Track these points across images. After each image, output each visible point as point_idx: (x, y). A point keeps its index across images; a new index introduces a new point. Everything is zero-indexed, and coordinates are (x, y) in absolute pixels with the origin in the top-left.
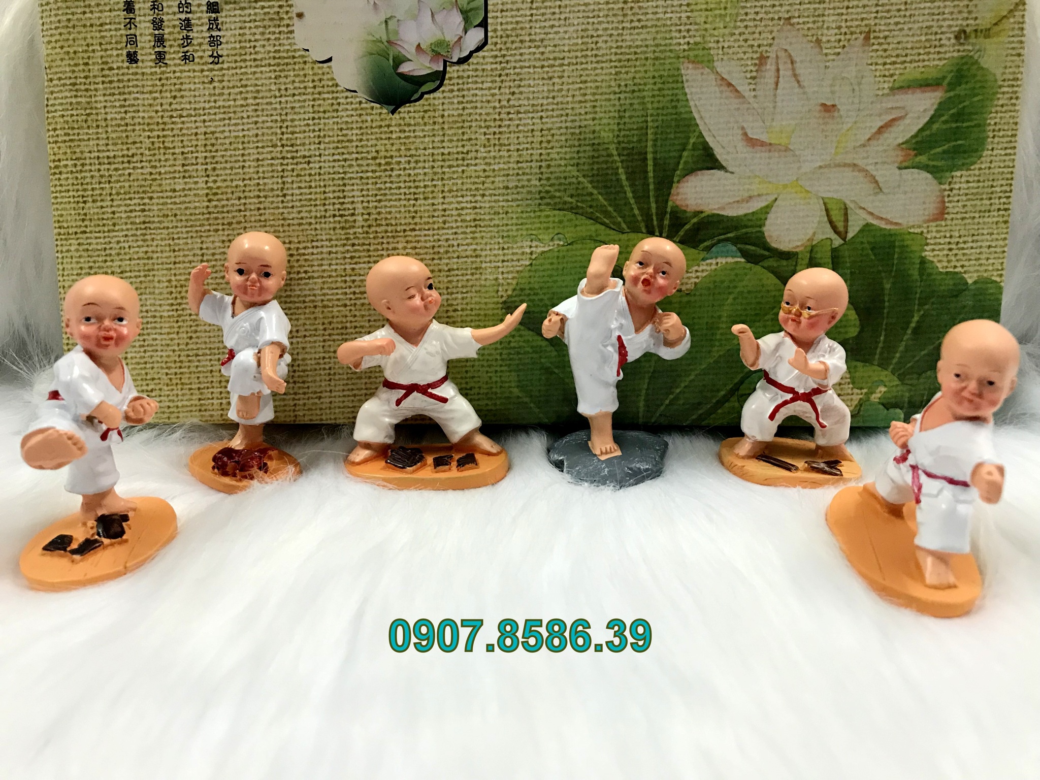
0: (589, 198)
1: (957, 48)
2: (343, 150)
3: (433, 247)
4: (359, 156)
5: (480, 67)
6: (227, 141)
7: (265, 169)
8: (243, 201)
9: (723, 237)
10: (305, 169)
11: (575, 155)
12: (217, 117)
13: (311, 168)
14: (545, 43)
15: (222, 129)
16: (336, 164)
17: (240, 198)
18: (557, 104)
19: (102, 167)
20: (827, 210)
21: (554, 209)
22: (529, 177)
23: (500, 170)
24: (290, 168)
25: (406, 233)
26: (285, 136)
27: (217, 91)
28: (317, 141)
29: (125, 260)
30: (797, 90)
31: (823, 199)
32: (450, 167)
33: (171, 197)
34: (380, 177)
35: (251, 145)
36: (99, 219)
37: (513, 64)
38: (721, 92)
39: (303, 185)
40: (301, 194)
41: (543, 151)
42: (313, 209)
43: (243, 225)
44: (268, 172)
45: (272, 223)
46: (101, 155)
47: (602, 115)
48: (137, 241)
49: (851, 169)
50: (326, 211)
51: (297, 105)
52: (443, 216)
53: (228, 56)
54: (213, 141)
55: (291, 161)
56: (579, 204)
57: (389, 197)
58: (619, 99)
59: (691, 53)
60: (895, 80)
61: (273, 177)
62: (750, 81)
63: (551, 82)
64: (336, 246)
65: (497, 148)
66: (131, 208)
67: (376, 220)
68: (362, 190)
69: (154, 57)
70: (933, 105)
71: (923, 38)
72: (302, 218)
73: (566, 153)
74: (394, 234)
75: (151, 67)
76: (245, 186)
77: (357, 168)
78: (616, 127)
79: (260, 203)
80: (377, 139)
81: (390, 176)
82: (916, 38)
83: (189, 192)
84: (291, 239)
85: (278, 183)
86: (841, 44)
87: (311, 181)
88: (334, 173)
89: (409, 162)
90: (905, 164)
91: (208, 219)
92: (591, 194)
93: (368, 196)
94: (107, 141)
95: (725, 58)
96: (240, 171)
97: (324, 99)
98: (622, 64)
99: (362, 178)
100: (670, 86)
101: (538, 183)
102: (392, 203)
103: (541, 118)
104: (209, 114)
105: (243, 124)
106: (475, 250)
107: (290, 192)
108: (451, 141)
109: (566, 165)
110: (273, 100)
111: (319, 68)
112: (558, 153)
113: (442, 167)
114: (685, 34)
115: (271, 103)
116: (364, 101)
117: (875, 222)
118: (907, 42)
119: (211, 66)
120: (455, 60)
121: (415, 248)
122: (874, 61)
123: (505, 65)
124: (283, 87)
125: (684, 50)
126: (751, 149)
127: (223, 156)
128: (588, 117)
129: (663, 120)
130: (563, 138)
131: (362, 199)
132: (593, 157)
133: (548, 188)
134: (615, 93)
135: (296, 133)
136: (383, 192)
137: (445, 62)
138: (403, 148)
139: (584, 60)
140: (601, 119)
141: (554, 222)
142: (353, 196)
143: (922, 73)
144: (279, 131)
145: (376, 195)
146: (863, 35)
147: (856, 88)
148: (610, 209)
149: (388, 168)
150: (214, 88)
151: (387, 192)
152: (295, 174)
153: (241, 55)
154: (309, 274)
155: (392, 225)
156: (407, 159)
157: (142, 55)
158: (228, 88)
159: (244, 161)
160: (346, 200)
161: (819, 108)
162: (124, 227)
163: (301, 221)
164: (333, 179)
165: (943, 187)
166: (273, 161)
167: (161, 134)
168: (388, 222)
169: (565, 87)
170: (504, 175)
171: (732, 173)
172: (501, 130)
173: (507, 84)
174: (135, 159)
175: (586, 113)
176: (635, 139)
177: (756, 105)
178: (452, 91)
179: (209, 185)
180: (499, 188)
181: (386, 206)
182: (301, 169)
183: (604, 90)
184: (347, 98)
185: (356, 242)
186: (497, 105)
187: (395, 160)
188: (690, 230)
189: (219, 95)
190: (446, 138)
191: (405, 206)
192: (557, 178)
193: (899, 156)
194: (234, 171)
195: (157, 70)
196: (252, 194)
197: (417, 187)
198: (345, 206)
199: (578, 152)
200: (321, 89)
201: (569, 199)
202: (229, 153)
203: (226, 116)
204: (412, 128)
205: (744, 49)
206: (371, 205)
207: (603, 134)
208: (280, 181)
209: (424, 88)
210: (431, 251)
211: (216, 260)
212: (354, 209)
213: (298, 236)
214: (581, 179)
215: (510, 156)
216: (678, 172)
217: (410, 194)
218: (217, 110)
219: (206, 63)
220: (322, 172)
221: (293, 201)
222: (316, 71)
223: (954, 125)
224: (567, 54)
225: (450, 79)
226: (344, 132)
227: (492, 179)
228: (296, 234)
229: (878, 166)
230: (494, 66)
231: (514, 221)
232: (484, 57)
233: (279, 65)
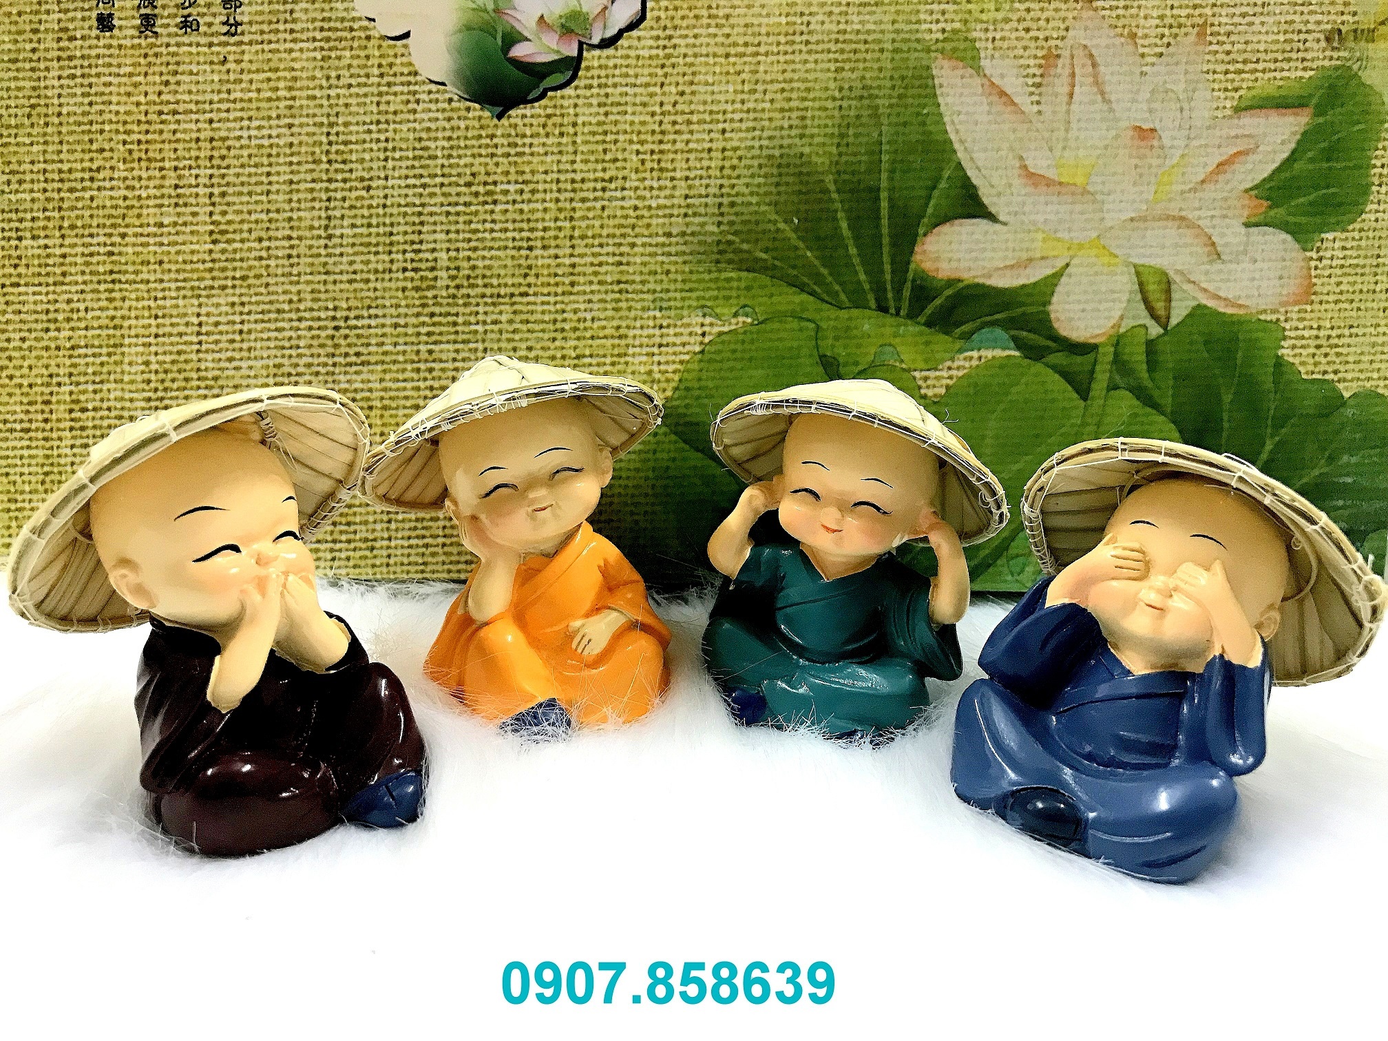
0: (792, 254)
1: (1328, 53)
2: (421, 171)
3: (555, 321)
4: (446, 181)
5: (632, 53)
6: (245, 153)
7: (301, 196)
8: (265, 244)
9: (988, 318)
10: (363, 198)
11: (773, 189)
12: (232, 116)
13: (372, 197)
14: (732, 21)
15: (239, 133)
16: (410, 192)
17: (260, 240)
18: (748, 111)
19: (49, 186)
20: (1141, 284)
21: (740, 270)
22: (702, 219)
23: (659, 207)
24: (339, 195)
25: (514, 299)
26: (334, 148)
27: (232, 77)
28: (382, 156)
29: (79, 329)
30: (1100, 106)
31: (1135, 266)
32: (583, 200)
33: (155, 235)
34: (476, 213)
35: (281, 160)
36: (40, 266)
37: (683, 50)
38: (990, 104)
39: (359, 222)
40: (354, 236)
41: (725, 182)
42: (372, 257)
43: (264, 280)
44: (305, 200)
45: (309, 278)
46: (49, 167)
47: (816, 131)
48: (99, 300)
49: (1177, 223)
50: (392, 261)
51: (353, 101)
52: (572, 274)
53: (250, 23)
54: (224, 152)
55: (341, 185)
56: (776, 263)
57: (489, 244)
58: (841, 107)
59: (948, 46)
60: (1241, 97)
61: (313, 208)
62: (1033, 89)
63: (739, 79)
64: (406, 315)
65: (655, 174)
66: (92, 249)
67: (469, 277)
68: (448, 232)
69: (139, 22)
70: (1294, 133)
71: (1281, 38)
72: (355, 272)
73: (759, 185)
74: (495, 300)
75: (133, 37)
76: (270, 221)
77: (441, 199)
78: (834, 150)
79: (292, 247)
80: (473, 156)
81: (492, 212)
82: (1271, 38)
83: (183, 228)
84: (337, 303)
85: (320, 218)
86: (1165, 40)
87: (371, 216)
88: (406, 205)
89: (522, 192)
90: (1253, 220)
91: (211, 270)
92: (796, 248)
93: (457, 241)
94: (59, 147)
95: (997, 55)
96: (264, 198)
97: (395, 94)
98: (845, 56)
99: (448, 213)
100: (915, 91)
101: (714, 229)
102: (493, 253)
103: (724, 131)
104: (219, 110)
105: (270, 127)
106: (618, 327)
107: (338, 232)
108: (586, 162)
109: (758, 204)
110: (317, 93)
111: (389, 47)
112: (747, 185)
113: (572, 200)
114: (939, 16)
115: (314, 98)
116: (456, 98)
117: (1211, 303)
118: (1259, 42)
119: (223, 38)
120: (596, 40)
121: (528, 322)
122: (1211, 67)
123: (671, 51)
124: (333, 74)
125: (937, 41)
126: (1030, 189)
127: (238, 175)
128: (794, 132)
129: (904, 142)
130: (756, 163)
131: (448, 245)
132: (800, 192)
133: (730, 237)
134: (834, 99)
135: (351, 143)
136: (480, 235)
137: (581, 44)
138: (512, 170)
139: (790, 49)
140: (812, 136)
141: (738, 288)
142: (435, 241)
143: (1280, 87)
144: (324, 139)
145: (470, 240)
146: (1196, 29)
147: (1186, 106)
148: (824, 271)
149: (489, 199)
150: (228, 71)
151: (487, 235)
152: (347, 204)
153: (270, 23)
154: (363, 358)
155: (492, 286)
156: (518, 186)
157: (120, 19)
158: (249, 72)
159: (270, 183)
160: (424, 247)
161: (1131, 133)
162: (80, 278)
163: (354, 276)
164: (405, 214)
165: (1309, 254)
166: (313, 185)
167: (143, 137)
168: (486, 281)
169: (760, 87)
170: (665, 216)
171: (1005, 224)
172: (663, 147)
173: (673, 79)
174: (101, 176)
175: (791, 127)
176: (863, 168)
177: (1039, 125)
178: (590, 87)
179: (215, 218)
180: (657, 234)
181: (484, 258)
182: (357, 198)
183: (818, 94)
184: (430, 92)
185: (437, 310)
186: (657, 109)
187: (499, 188)
188: (942, 306)
189: (235, 82)
190: (578, 158)
191: (513, 257)
192: (744, 222)
193: (1244, 208)
194: (255, 198)
195: (143, 42)
196: (280, 234)
197: (532, 230)
198: (421, 255)
199: (778, 184)
200: (392, 79)
201: (764, 256)
202: (247, 170)
203: (245, 115)
204: (528, 141)
205: (1024, 43)
206: (461, 255)
207: (815, 159)
208: (323, 214)
209: (548, 82)
210: (551, 327)
211: (221, 333)
212: (435, 260)
213: (348, 299)
214: (781, 226)
215: (674, 187)
216: (925, 220)
217: (522, 239)
218: (232, 106)
219: (218, 34)
220: (389, 203)
221: (341, 245)
222: (383, 51)
223: (1325, 165)
224: (764, 39)
225: (588, 68)
226: (424, 144)
227: (646, 221)
228: (345, 295)
229: (1216, 221)
230: (654, 52)
231: (679, 286)
232: (639, 38)
233: (328, 40)
